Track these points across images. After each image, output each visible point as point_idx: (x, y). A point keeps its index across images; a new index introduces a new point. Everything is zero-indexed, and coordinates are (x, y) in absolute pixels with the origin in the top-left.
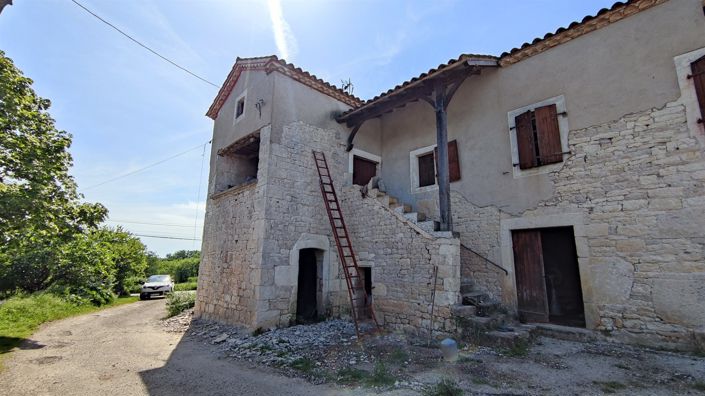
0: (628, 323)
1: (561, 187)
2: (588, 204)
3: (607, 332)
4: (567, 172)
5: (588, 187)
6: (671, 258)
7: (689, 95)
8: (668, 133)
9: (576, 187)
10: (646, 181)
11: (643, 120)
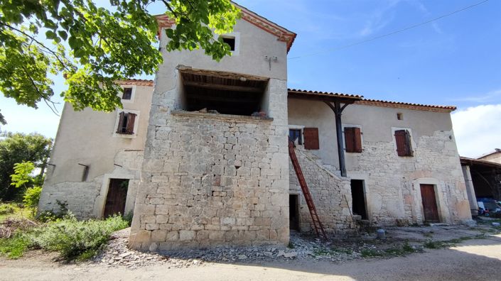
0: (381, 218)
1: (361, 163)
2: (369, 172)
3: (375, 223)
4: (362, 157)
5: (369, 165)
6: (391, 194)
7: (394, 141)
8: (390, 152)
9: (365, 164)
10: (385, 166)
11: (384, 145)
